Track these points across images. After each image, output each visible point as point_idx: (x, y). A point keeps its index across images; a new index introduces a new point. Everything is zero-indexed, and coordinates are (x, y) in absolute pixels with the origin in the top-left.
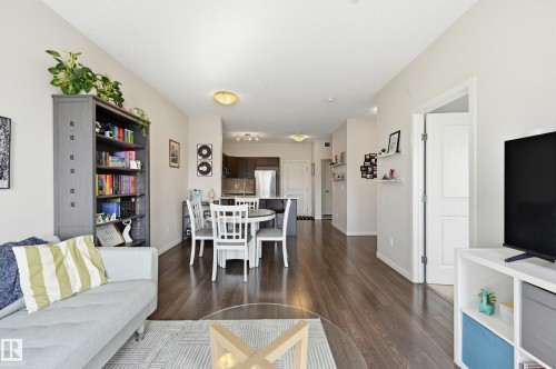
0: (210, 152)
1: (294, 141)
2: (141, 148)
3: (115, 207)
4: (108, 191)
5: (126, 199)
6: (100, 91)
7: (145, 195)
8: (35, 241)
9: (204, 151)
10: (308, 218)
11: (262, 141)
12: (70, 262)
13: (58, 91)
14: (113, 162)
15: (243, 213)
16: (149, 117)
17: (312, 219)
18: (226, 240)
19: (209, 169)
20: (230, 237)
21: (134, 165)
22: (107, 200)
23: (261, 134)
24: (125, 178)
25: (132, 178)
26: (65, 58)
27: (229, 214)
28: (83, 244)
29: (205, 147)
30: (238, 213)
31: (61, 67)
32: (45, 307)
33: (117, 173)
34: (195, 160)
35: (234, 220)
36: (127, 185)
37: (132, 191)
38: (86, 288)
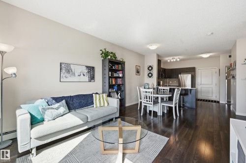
0: (152, 68)
1: (202, 58)
2: (123, 70)
3: (116, 87)
4: (114, 83)
5: (119, 85)
6: (111, 57)
7: (123, 84)
8: (97, 93)
9: (150, 68)
10: (215, 102)
11: (181, 60)
12: (101, 99)
13: (103, 58)
14: (115, 75)
15: (151, 92)
16: (125, 60)
17: (218, 102)
18: (148, 102)
19: (152, 75)
20: (147, 101)
21: (121, 75)
22: (114, 85)
23: (181, 57)
24: (118, 79)
25: (121, 79)
26: (104, 50)
27: (146, 92)
28: (105, 95)
29: (150, 66)
30: (149, 92)
31: (102, 53)
32: (97, 107)
33: (116, 78)
34: (146, 72)
35: (148, 94)
36: (119, 81)
37: (121, 83)
38: (104, 106)
